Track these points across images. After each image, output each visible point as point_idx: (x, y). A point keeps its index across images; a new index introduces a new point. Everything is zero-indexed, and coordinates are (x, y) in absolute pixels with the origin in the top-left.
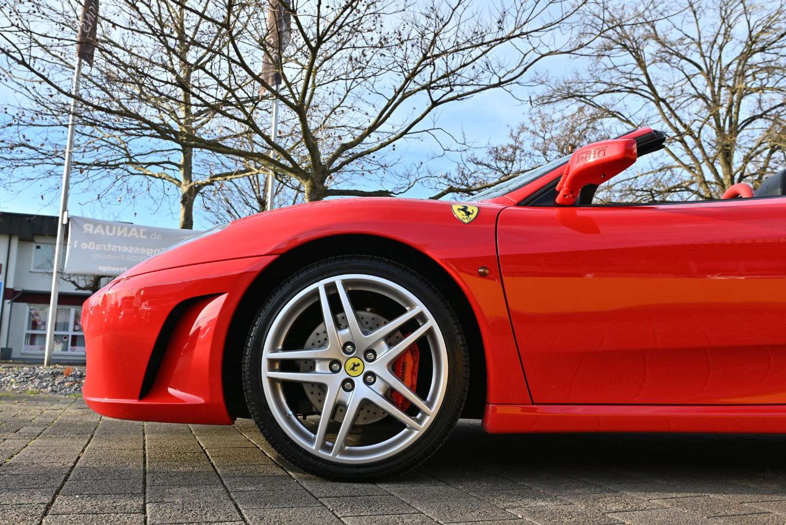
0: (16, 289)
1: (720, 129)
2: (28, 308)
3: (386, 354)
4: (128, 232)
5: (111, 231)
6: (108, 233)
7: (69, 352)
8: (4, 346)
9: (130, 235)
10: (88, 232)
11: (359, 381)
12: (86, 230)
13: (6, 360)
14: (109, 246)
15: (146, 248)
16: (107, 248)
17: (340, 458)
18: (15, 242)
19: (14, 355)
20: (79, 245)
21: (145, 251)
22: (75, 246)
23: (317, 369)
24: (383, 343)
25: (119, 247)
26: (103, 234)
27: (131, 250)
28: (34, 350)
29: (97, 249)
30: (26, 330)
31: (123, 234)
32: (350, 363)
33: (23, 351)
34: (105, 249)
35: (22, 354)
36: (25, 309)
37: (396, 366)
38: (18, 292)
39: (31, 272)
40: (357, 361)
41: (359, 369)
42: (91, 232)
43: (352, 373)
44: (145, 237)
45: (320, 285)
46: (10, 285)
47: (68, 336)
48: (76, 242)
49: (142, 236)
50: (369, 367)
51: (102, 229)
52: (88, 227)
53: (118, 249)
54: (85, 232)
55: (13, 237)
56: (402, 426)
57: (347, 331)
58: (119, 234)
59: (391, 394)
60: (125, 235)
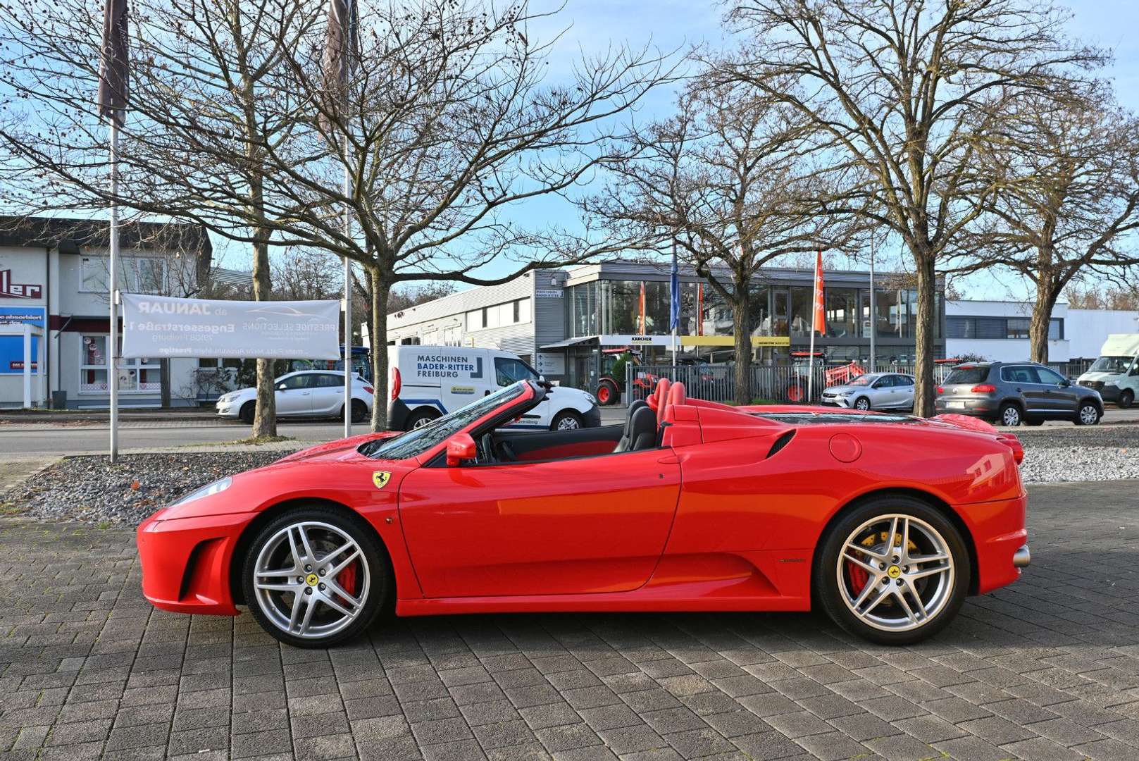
0: (63, 316)
1: (910, 118)
2: (80, 338)
3: (332, 571)
4: (189, 310)
5: (169, 309)
6: (166, 311)
7: (138, 390)
8: (57, 390)
9: (191, 312)
10: (144, 312)
11: (315, 589)
12: (142, 309)
13: (60, 408)
14: (170, 325)
15: (211, 325)
16: (167, 328)
17: (305, 635)
18: (55, 258)
19: (69, 398)
20: (136, 326)
21: (209, 328)
22: (131, 328)
23: (289, 583)
24: (330, 565)
25: (181, 326)
26: (161, 312)
27: (194, 328)
28: (95, 389)
29: (156, 329)
30: (80, 365)
31: (184, 311)
32: (309, 578)
33: (80, 392)
34: (165, 329)
35: (79, 395)
36: (76, 340)
37: (338, 579)
38: (66, 319)
39: (79, 292)
40: (313, 576)
41: (315, 581)
42: (148, 311)
43: (310, 583)
44: (209, 313)
45: (289, 529)
46: (55, 312)
47: (136, 370)
48: (132, 323)
49: (206, 313)
50: (322, 579)
51: (159, 307)
52: (144, 306)
53: (179, 328)
54: (141, 311)
55: (52, 250)
56: (341, 615)
57: (306, 558)
58: (179, 311)
59: (335, 596)
60: (186, 312)
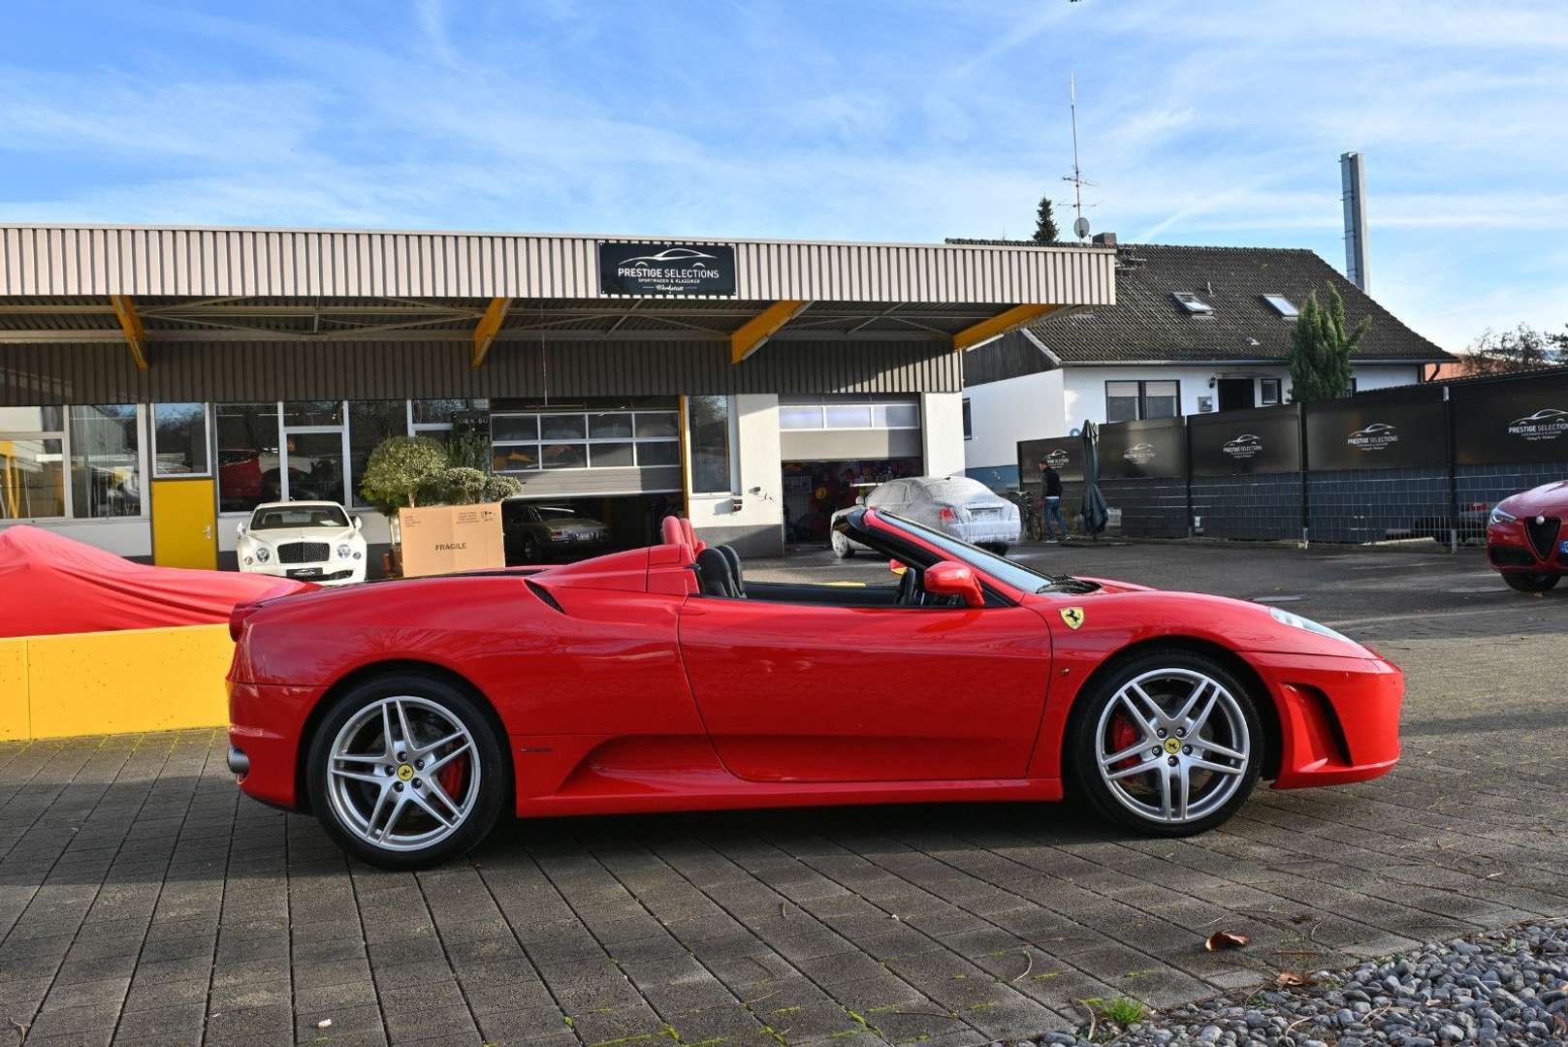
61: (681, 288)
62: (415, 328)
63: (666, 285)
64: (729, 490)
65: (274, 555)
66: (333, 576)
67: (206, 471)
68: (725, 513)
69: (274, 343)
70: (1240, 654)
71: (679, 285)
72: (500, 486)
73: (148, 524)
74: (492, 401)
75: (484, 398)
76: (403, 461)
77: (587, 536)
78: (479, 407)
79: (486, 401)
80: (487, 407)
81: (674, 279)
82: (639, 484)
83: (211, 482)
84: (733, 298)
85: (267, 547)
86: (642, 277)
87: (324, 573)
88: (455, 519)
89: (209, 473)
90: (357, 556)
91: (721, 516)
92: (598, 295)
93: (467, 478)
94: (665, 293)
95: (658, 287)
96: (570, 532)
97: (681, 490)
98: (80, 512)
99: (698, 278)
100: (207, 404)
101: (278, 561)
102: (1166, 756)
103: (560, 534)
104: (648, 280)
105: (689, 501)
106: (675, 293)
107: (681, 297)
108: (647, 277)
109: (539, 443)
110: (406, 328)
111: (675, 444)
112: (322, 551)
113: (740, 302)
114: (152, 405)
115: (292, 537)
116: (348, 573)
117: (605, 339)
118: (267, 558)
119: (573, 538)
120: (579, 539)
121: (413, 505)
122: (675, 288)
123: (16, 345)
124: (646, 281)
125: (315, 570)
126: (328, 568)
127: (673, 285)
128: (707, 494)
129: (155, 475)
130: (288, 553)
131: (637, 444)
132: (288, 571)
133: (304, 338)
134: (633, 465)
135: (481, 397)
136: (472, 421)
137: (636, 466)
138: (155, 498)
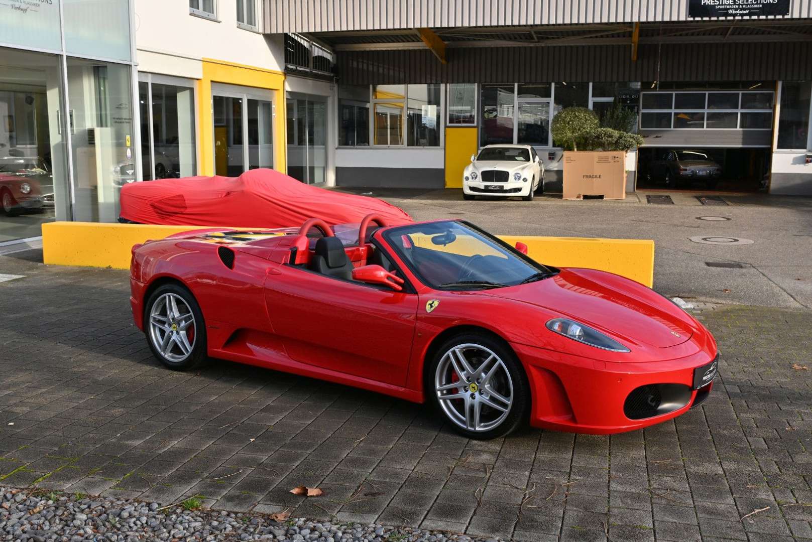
61: (747, 12)
62: (596, 37)
63: (736, 10)
64: (805, 148)
65: (480, 177)
66: (510, 191)
67: (473, 123)
68: (800, 164)
69: (508, 48)
70: (509, 343)
71: (745, 9)
72: (625, 141)
73: (443, 152)
74: (643, 84)
75: (638, 82)
76: (569, 123)
77: (704, 173)
78: (633, 87)
79: (639, 84)
80: (639, 87)
81: (742, 5)
82: (741, 140)
83: (476, 129)
84: (786, 17)
85: (476, 172)
86: (719, 5)
87: (505, 188)
88: (596, 159)
89: (475, 124)
90: (525, 180)
91: (797, 165)
92: (686, 18)
93: (605, 135)
94: (735, 15)
95: (730, 12)
96: (693, 169)
97: (769, 146)
98: (411, 143)
99: (760, 3)
100: (476, 84)
101: (481, 180)
102: (469, 393)
103: (686, 170)
104: (723, 7)
105: (773, 154)
106: (742, 15)
107: (747, 18)
108: (722, 5)
109: (673, 111)
110: (591, 37)
111: (770, 114)
112: (504, 176)
113: (792, 19)
114: (448, 85)
115: (490, 167)
116: (519, 190)
117: (725, 42)
118: (476, 178)
119: (694, 174)
120: (698, 174)
121: (576, 149)
122: (743, 12)
123: (383, 51)
124: (721, 7)
125: (500, 186)
126: (507, 186)
127: (741, 10)
128: (788, 150)
129: (448, 124)
130: (487, 176)
131: (741, 113)
132: (485, 186)
133: (532, 45)
134: (736, 128)
135: (636, 81)
136: (628, 97)
137: (738, 129)
138: (447, 137)
